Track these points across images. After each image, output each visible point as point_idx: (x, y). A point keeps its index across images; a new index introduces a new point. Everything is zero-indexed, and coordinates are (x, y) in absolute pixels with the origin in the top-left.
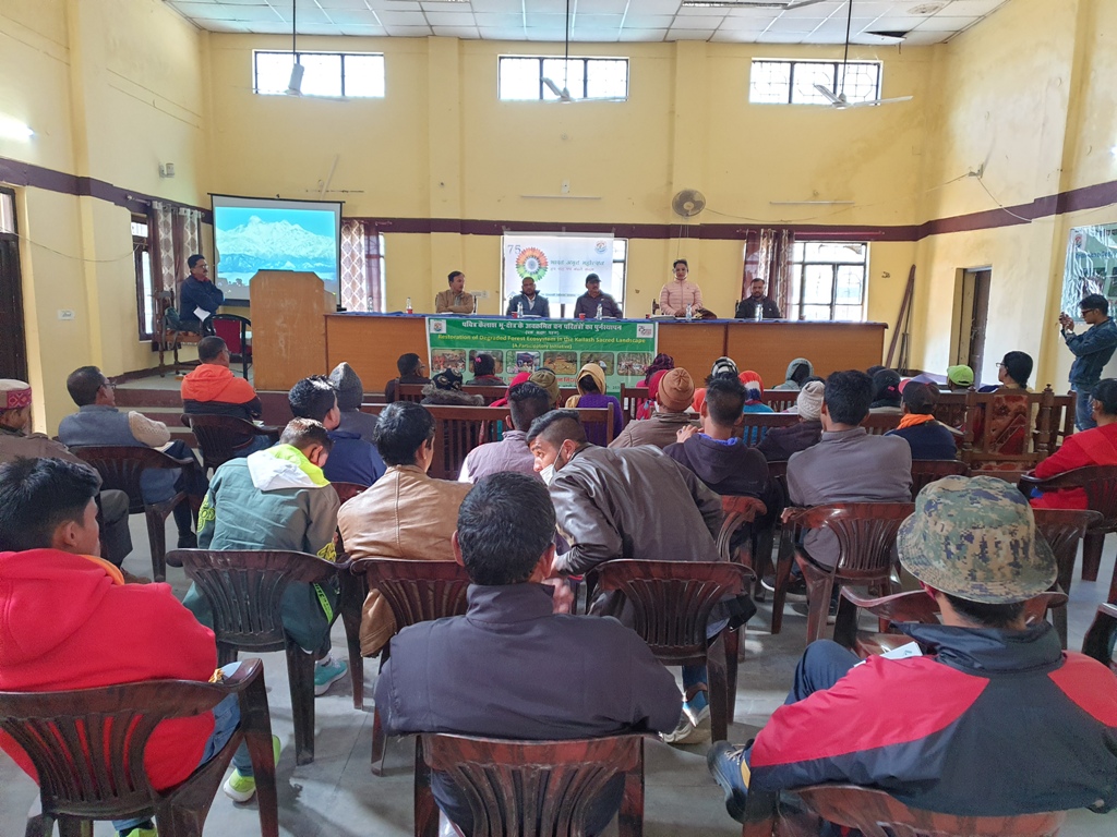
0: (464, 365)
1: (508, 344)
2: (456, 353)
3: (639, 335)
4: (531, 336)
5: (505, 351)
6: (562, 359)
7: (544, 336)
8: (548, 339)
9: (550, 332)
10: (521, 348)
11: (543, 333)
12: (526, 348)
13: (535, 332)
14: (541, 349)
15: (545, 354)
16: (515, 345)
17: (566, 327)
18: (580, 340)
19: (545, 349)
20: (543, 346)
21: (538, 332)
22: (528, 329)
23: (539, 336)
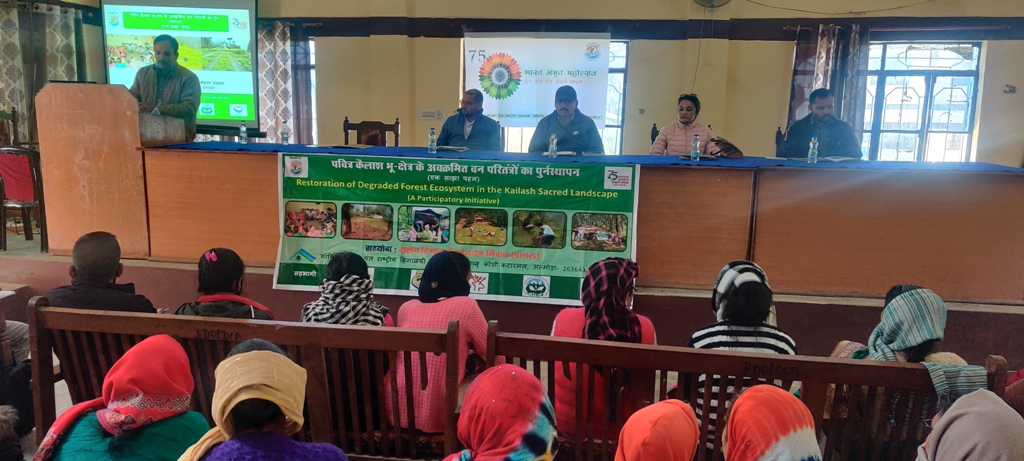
1: (400, 196)
2: (321, 208)
3: (608, 184)
4: (436, 183)
5: (395, 206)
6: (485, 220)
7: (456, 184)
8: (463, 189)
9: (465, 178)
10: (421, 202)
11: (454, 178)
12: (428, 202)
13: (442, 178)
14: (452, 204)
15: (458, 212)
16: (413, 198)
17: (491, 170)
18: (513, 191)
19: (457, 203)
20: (455, 200)
21: (446, 178)
22: (432, 173)
23: (450, 184)
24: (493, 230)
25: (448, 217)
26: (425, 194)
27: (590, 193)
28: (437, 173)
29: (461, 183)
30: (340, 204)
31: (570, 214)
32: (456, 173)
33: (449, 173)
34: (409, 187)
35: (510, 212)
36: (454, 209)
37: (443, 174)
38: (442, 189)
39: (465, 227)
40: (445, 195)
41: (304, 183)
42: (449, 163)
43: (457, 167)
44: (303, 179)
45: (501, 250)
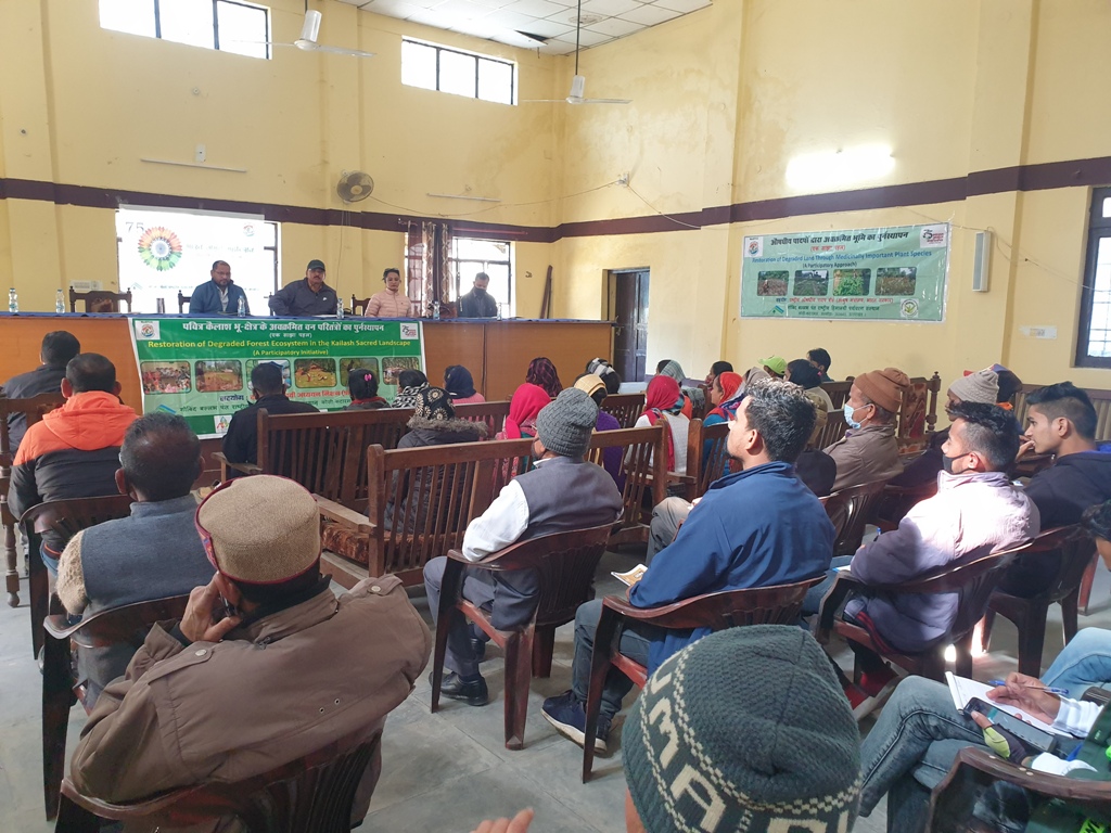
0: (189, 383)
1: (248, 352)
2: (175, 367)
3: (403, 336)
4: (276, 339)
5: (243, 360)
6: (318, 367)
7: (293, 339)
8: (299, 343)
9: (300, 335)
10: (264, 355)
11: (291, 335)
12: (271, 356)
13: (282, 335)
14: (290, 356)
15: (296, 362)
16: (258, 353)
17: (320, 327)
18: (338, 344)
19: (295, 355)
20: (293, 353)
21: (285, 335)
22: (274, 331)
23: (288, 340)
24: (326, 375)
25: (289, 367)
26: (267, 349)
27: (392, 343)
28: (278, 331)
29: (298, 338)
30: (192, 362)
31: (380, 358)
32: (293, 331)
33: (288, 331)
34: (254, 344)
35: (337, 359)
36: (293, 360)
37: (282, 332)
38: (282, 344)
39: (303, 374)
40: (286, 348)
41: (156, 345)
42: (287, 323)
43: (294, 326)
44: (155, 341)
45: (334, 389)
